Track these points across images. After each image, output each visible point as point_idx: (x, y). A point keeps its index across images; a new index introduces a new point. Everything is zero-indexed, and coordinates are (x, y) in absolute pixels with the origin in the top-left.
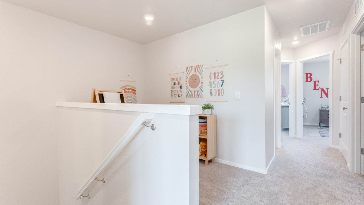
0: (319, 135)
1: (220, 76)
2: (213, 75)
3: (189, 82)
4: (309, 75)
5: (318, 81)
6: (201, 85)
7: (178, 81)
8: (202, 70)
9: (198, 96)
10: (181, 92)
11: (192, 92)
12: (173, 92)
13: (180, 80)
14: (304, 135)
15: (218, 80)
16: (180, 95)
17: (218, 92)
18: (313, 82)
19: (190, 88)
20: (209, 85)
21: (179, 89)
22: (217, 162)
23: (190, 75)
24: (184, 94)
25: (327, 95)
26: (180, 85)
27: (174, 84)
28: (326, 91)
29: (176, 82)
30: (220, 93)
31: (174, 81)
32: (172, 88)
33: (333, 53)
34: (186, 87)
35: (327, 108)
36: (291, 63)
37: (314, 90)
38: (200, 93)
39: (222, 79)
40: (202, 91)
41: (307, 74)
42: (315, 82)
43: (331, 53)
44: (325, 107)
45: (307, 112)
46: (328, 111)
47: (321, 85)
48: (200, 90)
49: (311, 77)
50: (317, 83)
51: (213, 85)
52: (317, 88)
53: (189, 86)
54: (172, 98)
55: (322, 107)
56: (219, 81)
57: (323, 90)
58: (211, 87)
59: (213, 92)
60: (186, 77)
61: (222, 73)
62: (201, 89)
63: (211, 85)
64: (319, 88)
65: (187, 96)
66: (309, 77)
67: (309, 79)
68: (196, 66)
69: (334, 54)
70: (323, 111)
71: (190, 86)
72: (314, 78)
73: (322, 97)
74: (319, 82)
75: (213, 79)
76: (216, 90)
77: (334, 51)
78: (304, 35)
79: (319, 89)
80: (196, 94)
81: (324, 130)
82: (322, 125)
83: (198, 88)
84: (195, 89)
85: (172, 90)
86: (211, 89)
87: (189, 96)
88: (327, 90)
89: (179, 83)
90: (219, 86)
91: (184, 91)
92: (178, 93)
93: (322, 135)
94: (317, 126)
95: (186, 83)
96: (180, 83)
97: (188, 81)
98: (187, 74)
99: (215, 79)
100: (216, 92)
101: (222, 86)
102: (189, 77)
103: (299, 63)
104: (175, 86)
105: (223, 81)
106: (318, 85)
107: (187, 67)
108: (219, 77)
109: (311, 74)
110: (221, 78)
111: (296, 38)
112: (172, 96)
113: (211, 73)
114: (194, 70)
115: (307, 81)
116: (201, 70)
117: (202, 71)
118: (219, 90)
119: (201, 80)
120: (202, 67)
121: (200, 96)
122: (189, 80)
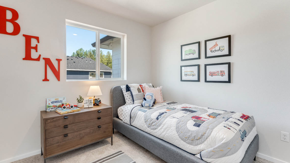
4: (9, 15)
5: (37, 38)
18: (24, 39)
25: (57, 74)
28: (55, 64)
35: (60, 107)
37: (24, 59)
41: (3, 10)
42: (28, 39)
44: (55, 104)
47: (44, 51)
49: (16, 21)
50: (34, 42)
52: (34, 55)
55: (47, 107)
57: (48, 62)
64: (40, 55)
66: (11, 21)
67: (10, 27)
72: (26, 27)
73: (46, 79)
74: (38, 42)
79: (38, 59)
88: (57, 62)
106: (36, 48)
109: (15, 14)
115: (4, 30)
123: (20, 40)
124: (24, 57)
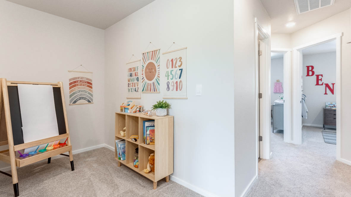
0: (322, 141)
1: (179, 63)
2: (171, 63)
3: (146, 73)
4: (310, 68)
5: (322, 75)
6: (158, 76)
7: (135, 72)
8: (159, 56)
9: (155, 91)
10: (138, 86)
11: (148, 85)
12: (130, 86)
13: (137, 70)
14: (303, 140)
15: (176, 69)
16: (137, 89)
17: (175, 85)
18: (316, 77)
19: (146, 80)
20: (166, 76)
21: (136, 81)
22: (173, 182)
23: (147, 64)
24: (141, 89)
25: (332, 91)
26: (136, 77)
27: (131, 75)
28: (331, 86)
29: (133, 73)
30: (178, 87)
31: (131, 72)
32: (129, 81)
33: (341, 35)
34: (142, 79)
35: (333, 107)
36: (286, 52)
38: (156, 86)
39: (181, 68)
40: (159, 84)
41: (308, 67)
42: (318, 76)
43: (338, 36)
44: (330, 105)
45: (307, 112)
46: (335, 111)
47: (325, 80)
48: (156, 84)
49: (313, 70)
50: (320, 77)
51: (171, 77)
52: (320, 82)
53: (145, 78)
54: (129, 93)
55: (326, 106)
56: (177, 71)
57: (327, 85)
58: (168, 79)
59: (170, 86)
60: (142, 66)
61: (181, 59)
62: (158, 82)
63: (168, 76)
64: (323, 83)
65: (143, 90)
66: (311, 71)
67: (310, 73)
68: (153, 51)
69: (343, 37)
70: (328, 110)
71: (147, 78)
72: (317, 71)
73: (326, 94)
74: (322, 77)
75: (170, 69)
76: (174, 83)
77: (343, 33)
78: (301, 12)
79: (322, 85)
80: (152, 88)
81: (329, 134)
82: (326, 126)
83: (154, 80)
84: (151, 82)
85: (129, 83)
86: (168, 81)
87: (145, 90)
88: (332, 85)
89: (135, 74)
90: (176, 77)
91: (141, 85)
92: (134, 86)
93: (326, 140)
94: (320, 128)
95: (143, 74)
96: (137, 74)
97: (144, 71)
98: (144, 63)
99: (172, 67)
100: (174, 86)
101: (180, 78)
102: (145, 66)
103: (296, 51)
104: (132, 78)
105: (182, 70)
106: (321, 80)
107: (144, 54)
108: (177, 66)
109: (313, 67)
110: (180, 66)
111: (291, 18)
112: (129, 90)
113: (168, 60)
114: (151, 58)
115: (308, 75)
116: (157, 56)
117: (159, 58)
118: (177, 82)
119: (157, 70)
120: (159, 52)
121: (157, 91)
122: (146, 70)
123: (314, 77)
124: (316, 84)
